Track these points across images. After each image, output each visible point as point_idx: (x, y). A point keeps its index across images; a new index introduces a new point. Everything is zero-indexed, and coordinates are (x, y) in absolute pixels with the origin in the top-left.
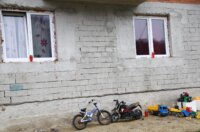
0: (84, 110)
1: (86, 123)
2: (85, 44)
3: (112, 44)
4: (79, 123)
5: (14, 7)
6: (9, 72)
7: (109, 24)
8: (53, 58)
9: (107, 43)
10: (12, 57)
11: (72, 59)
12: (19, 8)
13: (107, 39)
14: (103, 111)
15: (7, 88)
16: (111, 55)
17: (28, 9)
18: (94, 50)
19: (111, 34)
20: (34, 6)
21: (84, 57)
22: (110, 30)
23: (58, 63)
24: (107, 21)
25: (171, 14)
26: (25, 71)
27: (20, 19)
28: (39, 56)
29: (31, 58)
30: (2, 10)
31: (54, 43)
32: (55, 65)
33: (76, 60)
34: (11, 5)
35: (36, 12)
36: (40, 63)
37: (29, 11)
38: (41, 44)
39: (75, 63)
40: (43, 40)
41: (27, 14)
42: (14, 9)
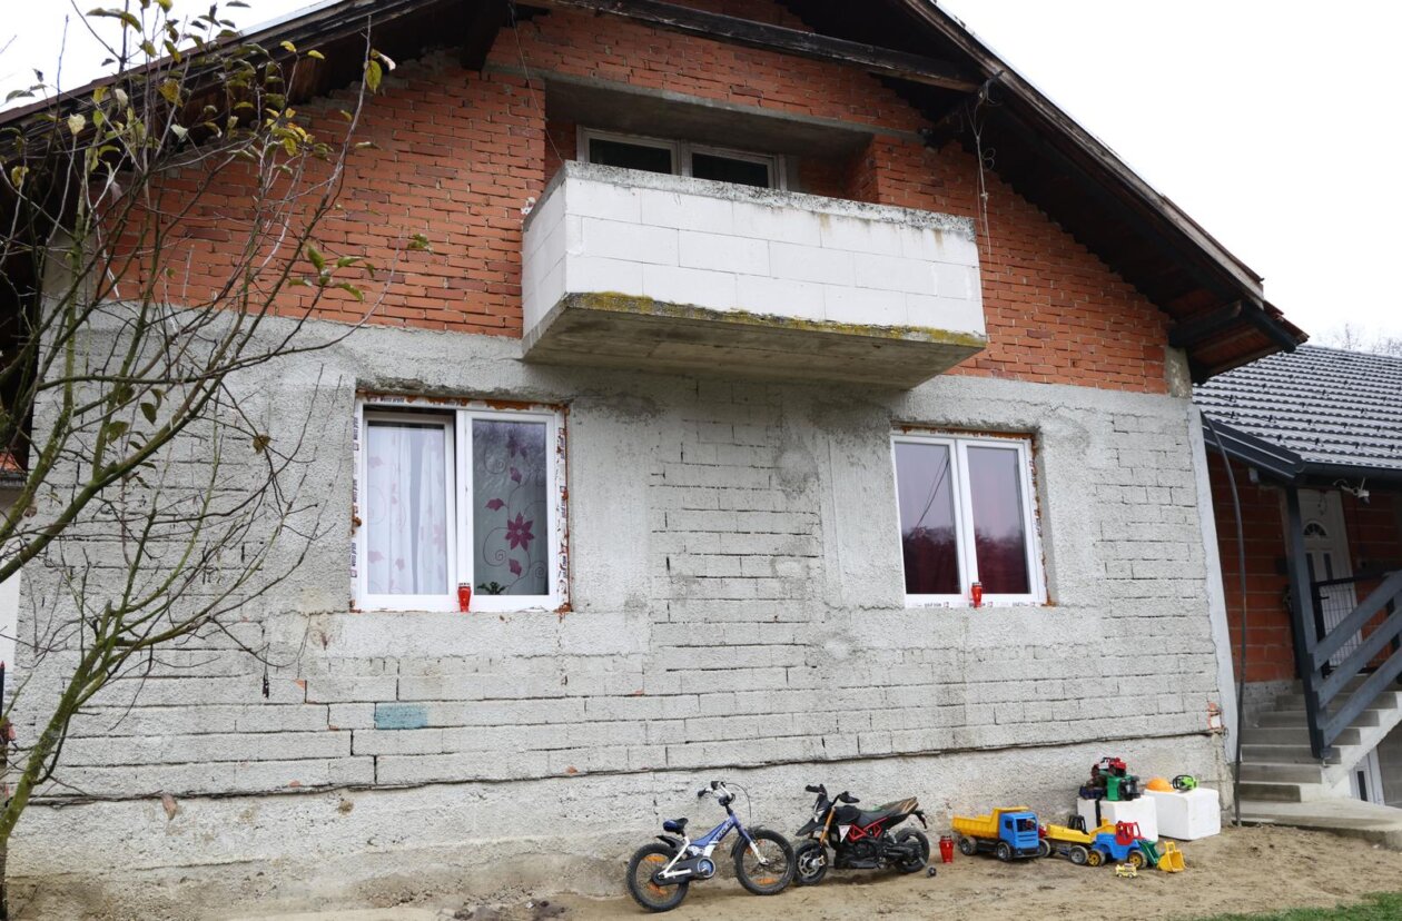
0: (677, 827)
1: (684, 882)
2: (692, 542)
3: (802, 544)
4: (657, 880)
5: (411, 389)
6: (374, 651)
7: (792, 461)
8: (554, 599)
9: (780, 542)
11: (633, 606)
12: (431, 397)
13: (782, 524)
14: (760, 835)
15: (364, 716)
16: (798, 589)
17: (465, 398)
18: (729, 567)
19: (800, 503)
20: (487, 386)
21: (680, 599)
22: (795, 485)
23: (569, 616)
24: (781, 450)
26: (438, 650)
27: (430, 436)
28: (495, 590)
29: (464, 596)
30: (365, 401)
31: (561, 535)
32: (560, 627)
33: (647, 610)
34: (399, 382)
35: (492, 408)
36: (502, 618)
37: (469, 406)
38: (508, 537)
39: (643, 620)
40: (514, 521)
41: (460, 416)
42: (412, 397)
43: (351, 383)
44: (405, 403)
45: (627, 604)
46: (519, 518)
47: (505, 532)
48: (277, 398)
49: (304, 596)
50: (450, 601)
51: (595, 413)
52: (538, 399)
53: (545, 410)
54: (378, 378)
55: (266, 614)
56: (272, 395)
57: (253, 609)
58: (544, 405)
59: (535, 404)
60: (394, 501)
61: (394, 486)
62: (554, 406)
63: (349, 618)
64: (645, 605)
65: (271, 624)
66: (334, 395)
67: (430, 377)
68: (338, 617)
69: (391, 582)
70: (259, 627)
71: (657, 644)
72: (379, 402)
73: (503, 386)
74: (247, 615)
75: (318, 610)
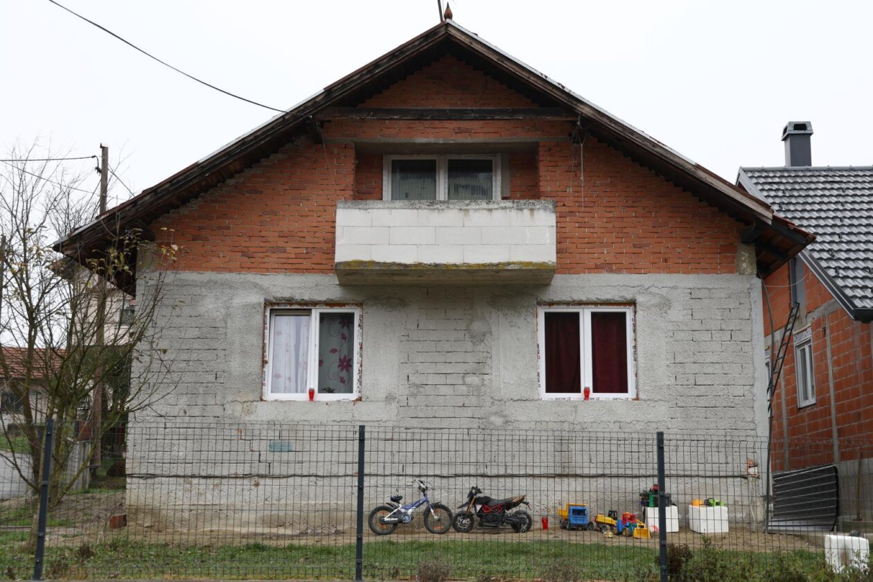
0: (397, 499)
1: (395, 524)
2: (420, 368)
3: (480, 368)
4: (383, 523)
5: (290, 301)
6: (271, 417)
7: (477, 326)
8: (353, 396)
9: (468, 367)
10: (286, 390)
11: (390, 398)
12: (300, 304)
13: (470, 358)
14: (437, 506)
15: (264, 445)
16: (477, 391)
17: (315, 304)
18: (441, 380)
19: (481, 347)
20: (323, 298)
21: (413, 395)
22: (478, 338)
23: (359, 403)
24: (472, 321)
25: (640, 299)
26: (297, 418)
27: (304, 319)
28: (330, 391)
29: (312, 393)
30: (271, 307)
31: (359, 365)
32: (354, 408)
33: (397, 400)
34: (284, 298)
35: (328, 307)
36: (327, 404)
37: (317, 307)
38: (339, 366)
39: (394, 405)
40: (342, 358)
41: (313, 311)
42: (291, 304)
43: (262, 301)
44: (288, 307)
45: (386, 397)
46: (345, 357)
47: (338, 364)
48: (230, 309)
49: (241, 394)
50: (306, 396)
51: (375, 308)
52: (348, 302)
53: (353, 307)
54: (274, 297)
55: (225, 401)
56: (228, 308)
57: (220, 400)
58: (352, 304)
59: (348, 304)
60: (287, 351)
61: (287, 344)
62: (356, 305)
63: (260, 404)
64: (396, 398)
65: (227, 406)
66: (253, 306)
67: (297, 296)
68: (255, 403)
69: (285, 388)
70: (222, 408)
71: (401, 416)
72: (276, 307)
73: (330, 298)
74: (218, 402)
75: (247, 400)
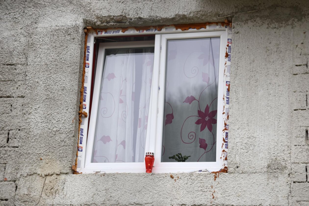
11: (275, 168)
17: (160, 25)
23: (223, 176)
26: (126, 199)
30: (95, 35)
31: (225, 116)
32: (215, 184)
33: (287, 172)
34: (111, 18)
35: (179, 30)
36: (172, 177)
37: (163, 30)
38: (198, 123)
39: (283, 179)
40: (203, 110)
41: (157, 38)
42: (125, 29)
43: (80, 22)
44: (121, 33)
45: (269, 166)
46: (207, 108)
47: (196, 119)
48: (33, 36)
49: (43, 163)
50: (141, 167)
51: (250, 24)
52: (209, 20)
53: (218, 27)
54: (98, 18)
55: (18, 175)
56: (30, 35)
57: (11, 173)
58: (217, 23)
59: (210, 23)
60: (121, 101)
61: (121, 91)
62: (223, 24)
63: (71, 178)
64: (285, 167)
65: (21, 183)
66: (67, 32)
67: (131, 13)
68: (63, 177)
70: (14, 184)
71: (295, 199)
72: (103, 34)
73: (181, 13)
74: (8, 177)
75: (50, 172)
